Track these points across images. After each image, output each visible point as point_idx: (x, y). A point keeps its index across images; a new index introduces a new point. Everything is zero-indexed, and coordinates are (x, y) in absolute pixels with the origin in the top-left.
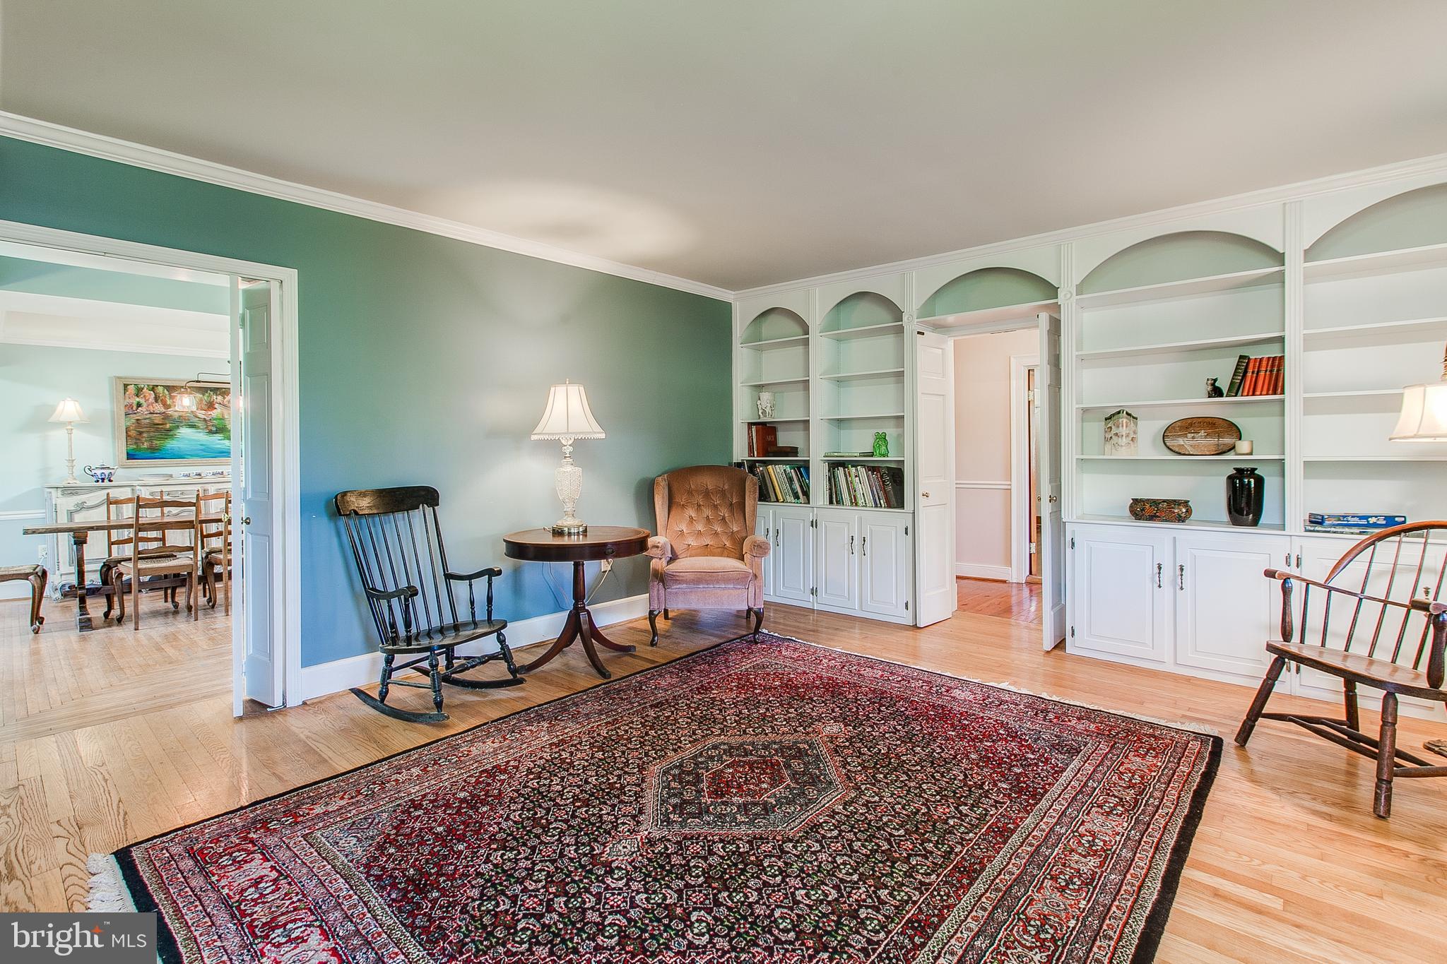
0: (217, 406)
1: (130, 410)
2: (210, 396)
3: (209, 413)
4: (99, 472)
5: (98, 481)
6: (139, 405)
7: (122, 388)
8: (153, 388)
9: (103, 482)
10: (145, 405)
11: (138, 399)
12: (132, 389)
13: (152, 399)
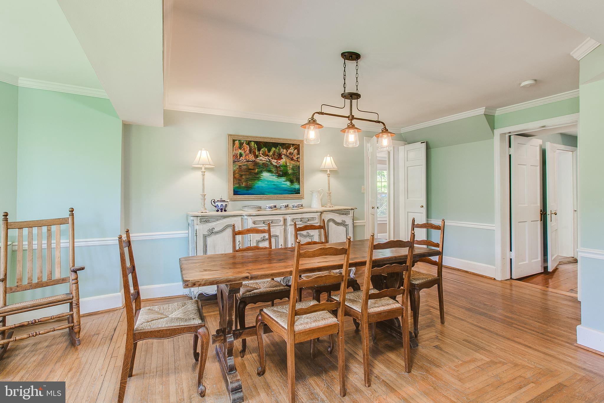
0: (283, 156)
1: (236, 158)
2: (279, 150)
3: (279, 161)
4: (219, 204)
5: (218, 211)
6: (241, 155)
7: (231, 142)
8: (249, 143)
9: (222, 212)
10: (244, 155)
11: (240, 151)
12: (237, 143)
13: (248, 152)
